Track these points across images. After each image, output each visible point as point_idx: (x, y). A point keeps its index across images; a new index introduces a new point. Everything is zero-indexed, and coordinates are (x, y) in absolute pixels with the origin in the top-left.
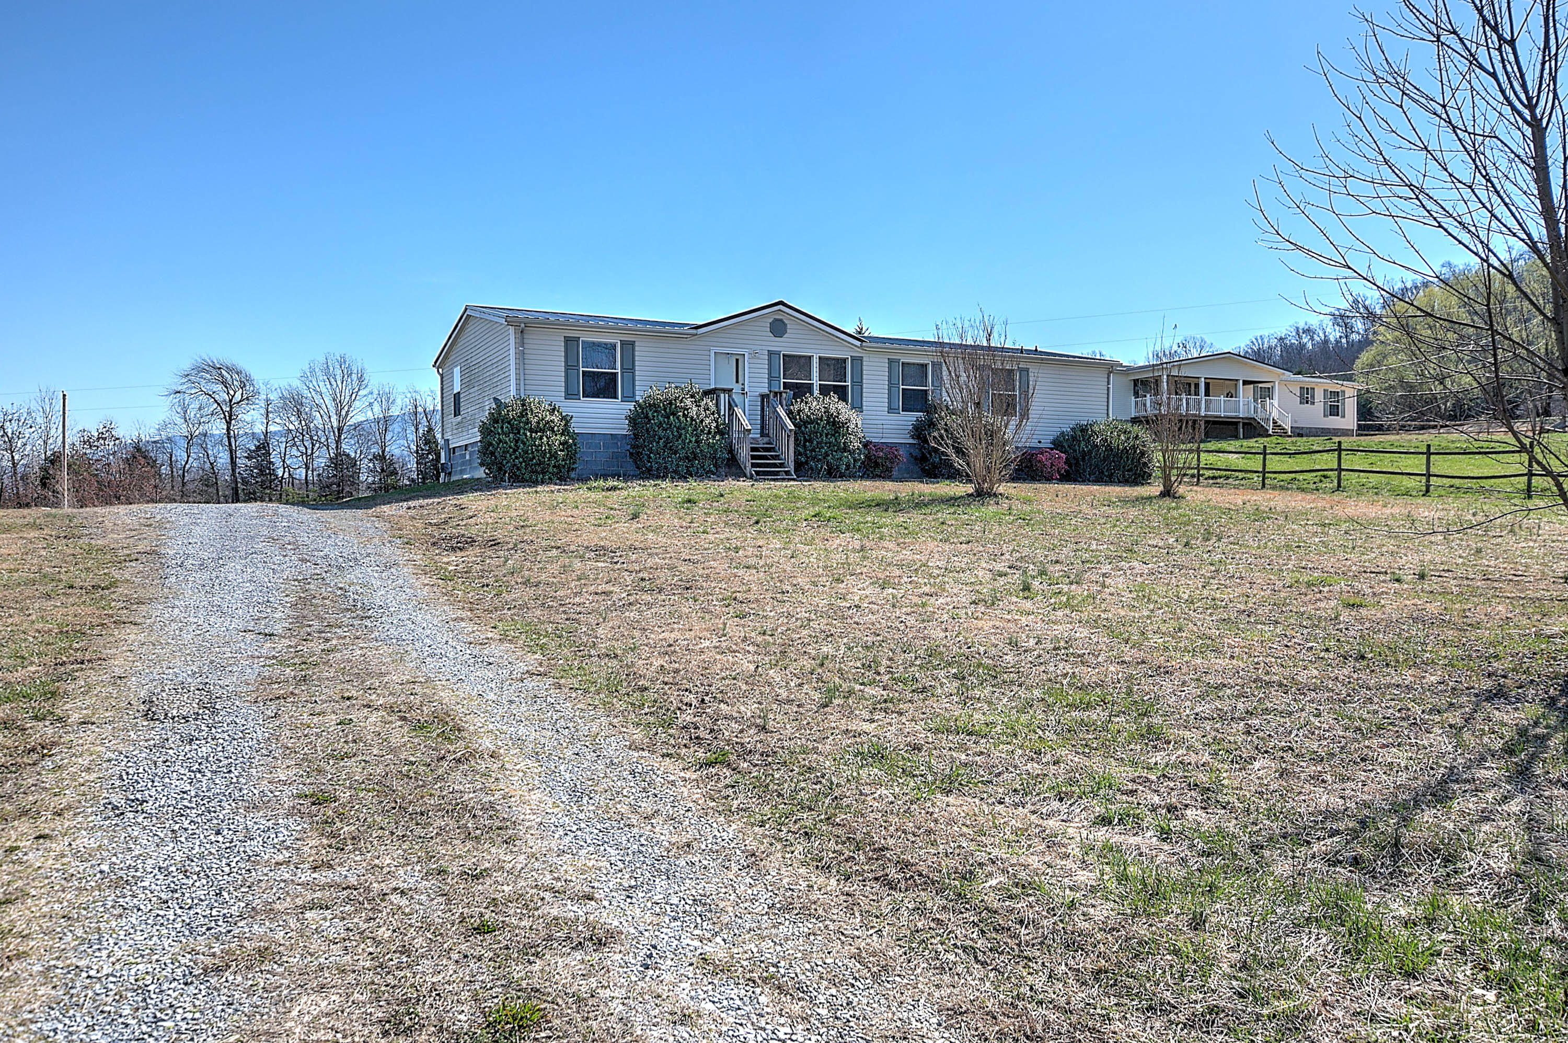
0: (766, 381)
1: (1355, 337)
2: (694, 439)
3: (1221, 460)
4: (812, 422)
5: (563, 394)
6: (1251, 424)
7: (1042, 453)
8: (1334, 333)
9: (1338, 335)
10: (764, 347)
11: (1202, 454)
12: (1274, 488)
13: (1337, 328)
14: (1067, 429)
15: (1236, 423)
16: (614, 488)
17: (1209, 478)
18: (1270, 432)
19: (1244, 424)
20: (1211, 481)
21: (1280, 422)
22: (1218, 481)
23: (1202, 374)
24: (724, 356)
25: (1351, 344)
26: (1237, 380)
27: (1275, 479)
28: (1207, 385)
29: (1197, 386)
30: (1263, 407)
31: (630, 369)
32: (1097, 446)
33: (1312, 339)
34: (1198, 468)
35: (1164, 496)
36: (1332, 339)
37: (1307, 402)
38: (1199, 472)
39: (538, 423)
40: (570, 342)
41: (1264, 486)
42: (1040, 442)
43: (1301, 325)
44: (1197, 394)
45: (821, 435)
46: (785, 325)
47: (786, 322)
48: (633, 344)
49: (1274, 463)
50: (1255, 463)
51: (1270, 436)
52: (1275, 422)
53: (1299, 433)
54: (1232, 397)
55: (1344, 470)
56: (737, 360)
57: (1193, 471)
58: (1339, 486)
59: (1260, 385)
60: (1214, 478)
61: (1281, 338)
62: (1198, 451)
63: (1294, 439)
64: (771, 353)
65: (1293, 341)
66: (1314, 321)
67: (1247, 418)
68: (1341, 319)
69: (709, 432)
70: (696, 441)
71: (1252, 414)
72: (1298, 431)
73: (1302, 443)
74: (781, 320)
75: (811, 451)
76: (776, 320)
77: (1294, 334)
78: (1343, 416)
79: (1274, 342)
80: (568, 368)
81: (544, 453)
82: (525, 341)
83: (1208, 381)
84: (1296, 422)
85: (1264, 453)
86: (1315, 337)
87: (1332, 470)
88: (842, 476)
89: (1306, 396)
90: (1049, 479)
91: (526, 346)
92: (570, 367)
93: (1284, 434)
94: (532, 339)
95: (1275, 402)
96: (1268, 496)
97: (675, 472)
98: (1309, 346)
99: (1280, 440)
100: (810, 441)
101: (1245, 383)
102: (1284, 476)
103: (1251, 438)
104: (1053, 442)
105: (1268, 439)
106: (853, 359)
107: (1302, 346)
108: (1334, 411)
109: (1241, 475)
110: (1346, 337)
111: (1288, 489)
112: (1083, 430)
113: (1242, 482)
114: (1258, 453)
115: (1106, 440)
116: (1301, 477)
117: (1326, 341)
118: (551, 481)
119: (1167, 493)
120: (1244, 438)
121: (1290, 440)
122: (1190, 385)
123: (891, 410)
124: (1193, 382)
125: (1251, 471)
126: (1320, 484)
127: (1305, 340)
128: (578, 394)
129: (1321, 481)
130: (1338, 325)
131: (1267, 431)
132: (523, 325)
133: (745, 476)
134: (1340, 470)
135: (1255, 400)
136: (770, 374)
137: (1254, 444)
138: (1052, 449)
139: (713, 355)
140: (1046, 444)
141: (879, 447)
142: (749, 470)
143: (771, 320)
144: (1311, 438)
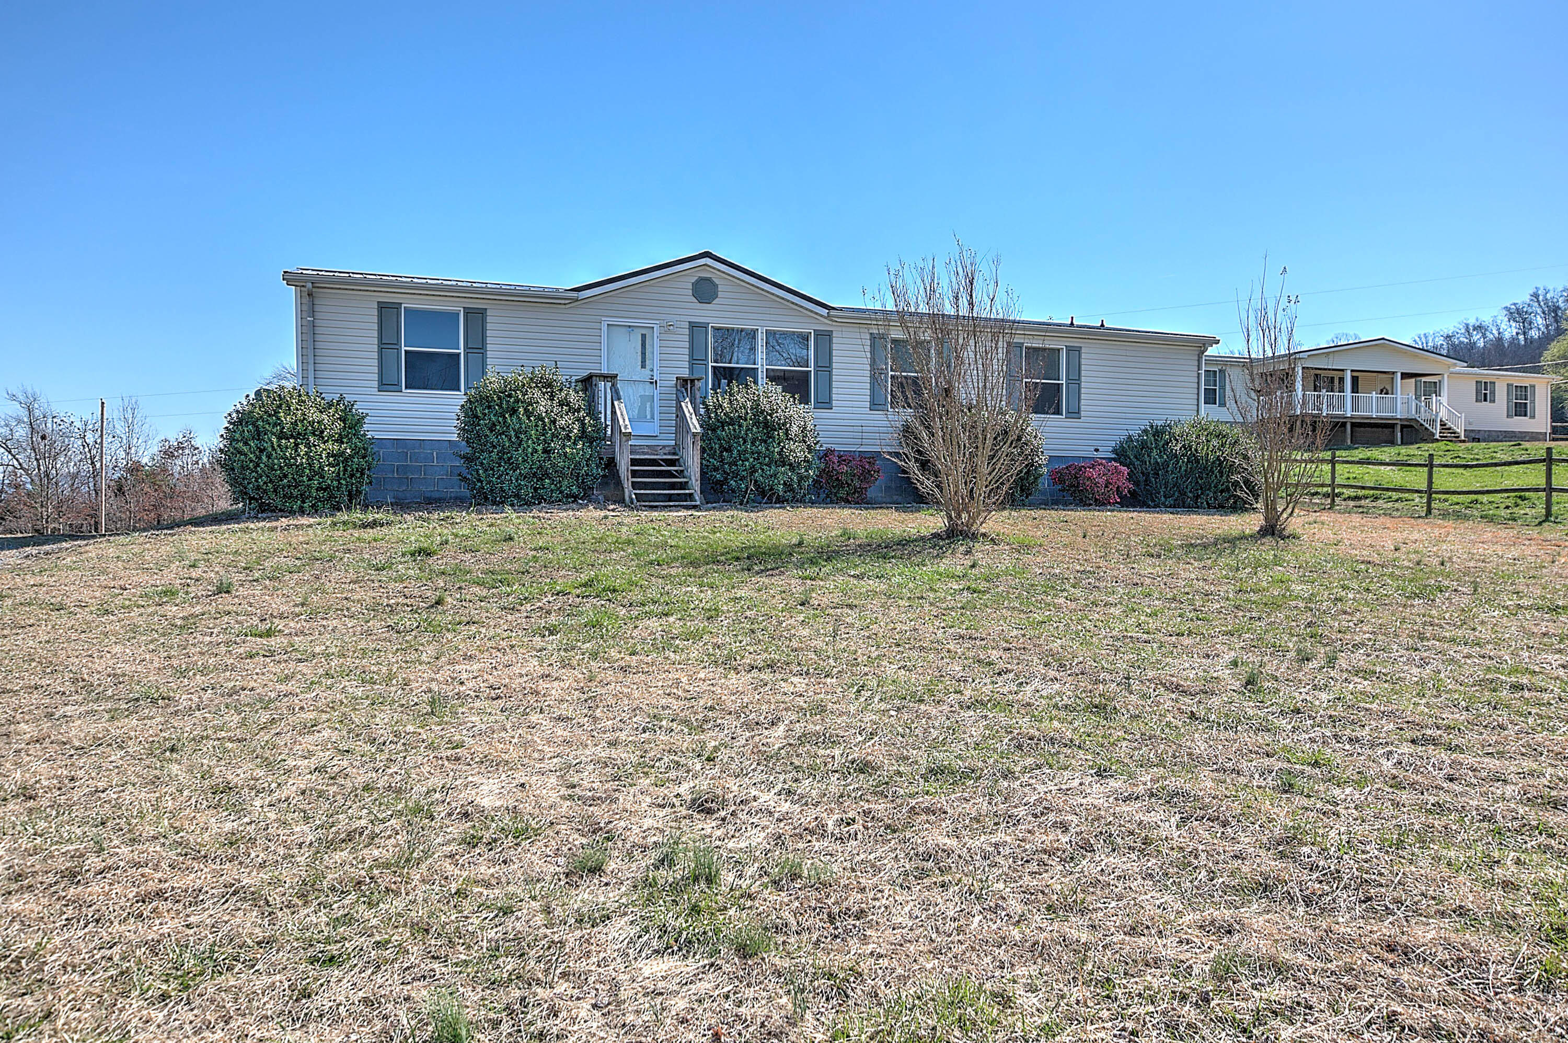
0: (687, 365)
1: (1534, 334)
2: (540, 448)
3: (1370, 475)
4: (732, 422)
5: (376, 384)
6: (1411, 426)
7: (1093, 467)
8: (1510, 330)
9: (1514, 331)
10: (683, 318)
11: (1338, 466)
12: (1445, 515)
13: (1514, 324)
14: (1135, 432)
15: (1392, 426)
16: (374, 524)
17: (1349, 498)
18: (1437, 436)
19: (1403, 427)
20: (1352, 503)
21: (1449, 424)
22: (1363, 502)
23: (1349, 364)
24: (624, 329)
25: (1529, 342)
26: (1393, 373)
27: (1446, 500)
28: (1355, 380)
29: (1342, 380)
30: (1428, 405)
31: (478, 347)
32: (1176, 456)
33: (1484, 336)
34: (1333, 485)
35: (1264, 536)
36: (1507, 335)
37: (1485, 400)
38: (1333, 490)
39: (295, 424)
40: (387, 311)
41: (1429, 511)
42: (1097, 450)
43: (1472, 322)
44: (1342, 390)
45: (745, 442)
46: (716, 286)
47: (716, 281)
48: (482, 312)
49: (1444, 479)
50: (1418, 478)
51: (1437, 440)
52: (1443, 424)
53: (1474, 437)
54: (1387, 393)
55: (1556, 490)
56: (644, 336)
57: (1325, 489)
58: (1548, 513)
59: (1424, 379)
60: (1357, 498)
61: (1448, 336)
62: (1333, 462)
63: (1469, 445)
64: (693, 326)
65: (1461, 339)
66: (1486, 319)
67: (1407, 420)
68: (1518, 314)
69: (568, 437)
70: (545, 451)
71: (1413, 414)
72: (1473, 435)
73: (1481, 451)
74: (709, 280)
75: (730, 464)
76: (702, 279)
77: (1463, 331)
78: (1533, 417)
79: (1440, 341)
80: (383, 346)
81: (300, 469)
82: (317, 308)
83: (1355, 374)
84: (1470, 424)
85: (1430, 466)
86: (1488, 334)
87: (1537, 490)
88: (781, 501)
89: (1485, 393)
90: (1101, 503)
91: (318, 315)
92: (386, 345)
93: (1456, 438)
94: (327, 306)
95: (1444, 399)
96: (1437, 532)
97: (517, 496)
98: (1481, 344)
99: (1451, 446)
100: (729, 450)
101: (1405, 376)
102: (1461, 498)
103: (1412, 444)
104: (1114, 451)
105: (1435, 445)
106: (818, 334)
107: (1472, 345)
108: (1521, 410)
109: (1395, 496)
110: (1524, 333)
111: (1466, 518)
112: (1158, 433)
113: (1397, 505)
114: (1420, 465)
115: (1191, 447)
116: (1485, 498)
117: (1500, 339)
118: (315, 511)
119: (1271, 530)
120: (1402, 443)
121: (1463, 445)
122: (1332, 378)
123: (875, 405)
124: (1337, 375)
125: (1409, 491)
126: (1516, 510)
127: (1475, 338)
128: (398, 384)
129: (1517, 505)
130: (1515, 321)
131: (1433, 435)
132: (309, 285)
133: (621, 501)
134: (1549, 489)
135: (1417, 398)
136: (691, 354)
137: (1417, 452)
138: (1110, 459)
139: (604, 328)
140: (1106, 452)
141: (843, 458)
142: (629, 492)
143: (694, 280)
144: (1492, 444)
